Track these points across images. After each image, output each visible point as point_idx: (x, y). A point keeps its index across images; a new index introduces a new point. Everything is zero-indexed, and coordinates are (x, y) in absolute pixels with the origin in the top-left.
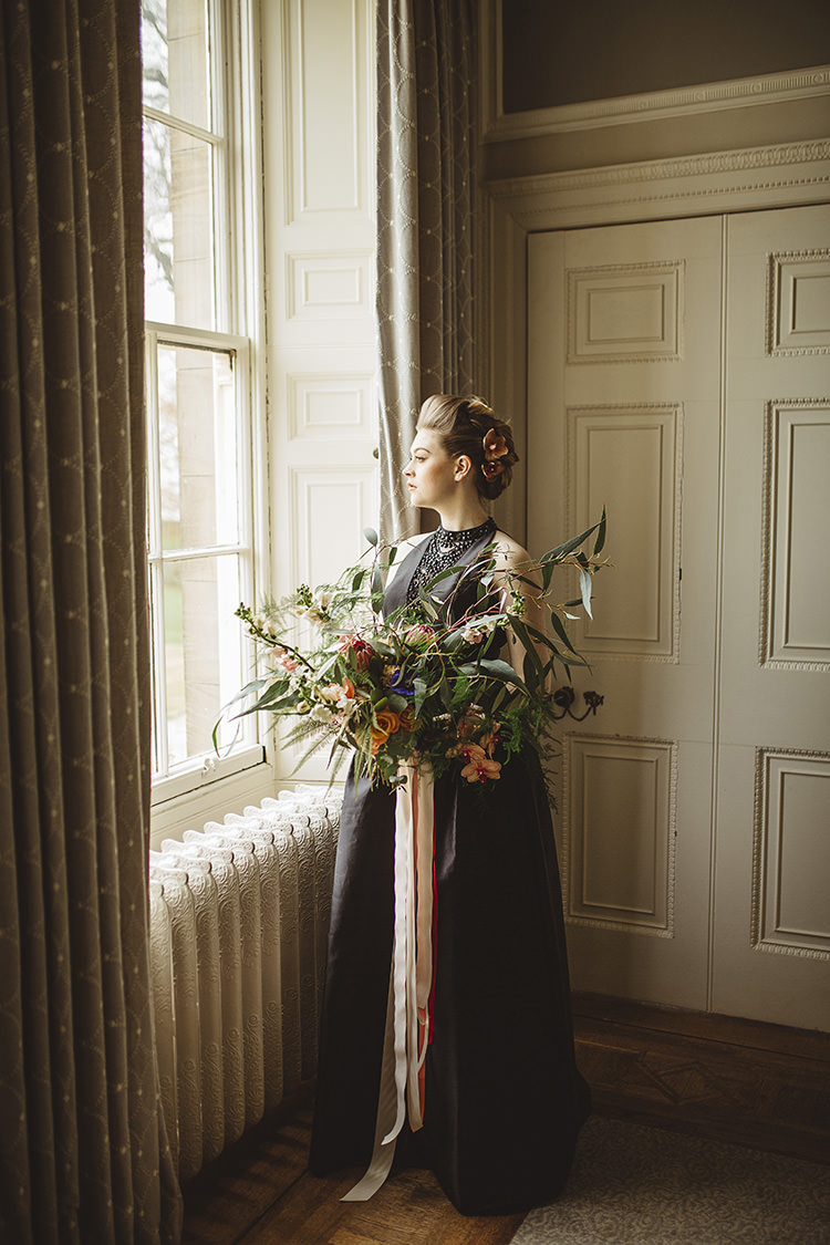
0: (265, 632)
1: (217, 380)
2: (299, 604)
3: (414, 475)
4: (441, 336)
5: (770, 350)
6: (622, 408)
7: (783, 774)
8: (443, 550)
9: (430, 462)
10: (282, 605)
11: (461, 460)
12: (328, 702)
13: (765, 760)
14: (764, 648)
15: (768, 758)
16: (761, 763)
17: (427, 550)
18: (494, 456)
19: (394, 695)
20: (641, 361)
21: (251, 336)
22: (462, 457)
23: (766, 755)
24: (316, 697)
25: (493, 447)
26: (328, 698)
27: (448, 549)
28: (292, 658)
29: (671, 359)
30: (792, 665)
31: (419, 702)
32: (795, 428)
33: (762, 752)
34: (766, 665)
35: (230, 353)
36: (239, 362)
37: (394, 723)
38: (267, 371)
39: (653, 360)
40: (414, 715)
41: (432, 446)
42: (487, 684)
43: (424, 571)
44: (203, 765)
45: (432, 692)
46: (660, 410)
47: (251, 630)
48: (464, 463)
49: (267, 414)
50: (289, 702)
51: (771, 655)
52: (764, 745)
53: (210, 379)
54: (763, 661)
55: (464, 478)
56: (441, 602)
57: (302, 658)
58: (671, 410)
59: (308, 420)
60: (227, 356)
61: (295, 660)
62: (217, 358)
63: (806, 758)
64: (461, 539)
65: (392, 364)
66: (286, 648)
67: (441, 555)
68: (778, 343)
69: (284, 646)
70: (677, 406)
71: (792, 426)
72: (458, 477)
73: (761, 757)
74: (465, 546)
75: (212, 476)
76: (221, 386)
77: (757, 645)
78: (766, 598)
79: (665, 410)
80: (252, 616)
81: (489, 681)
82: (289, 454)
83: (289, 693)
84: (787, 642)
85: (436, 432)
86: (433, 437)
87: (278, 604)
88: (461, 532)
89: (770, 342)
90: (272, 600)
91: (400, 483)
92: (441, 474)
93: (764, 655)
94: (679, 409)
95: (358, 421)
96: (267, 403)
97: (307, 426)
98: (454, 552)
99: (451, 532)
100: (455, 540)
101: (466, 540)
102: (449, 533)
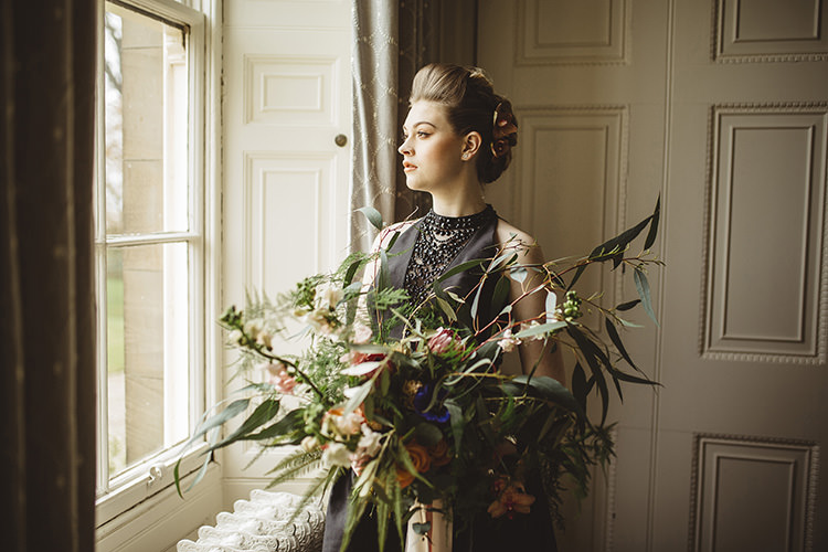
0: (260, 342)
1: (167, 58)
2: (300, 303)
3: (414, 153)
4: (415, 17)
5: (714, 57)
6: (569, 109)
7: (719, 458)
8: (439, 237)
9: (435, 139)
10: (280, 304)
11: (470, 138)
12: (344, 437)
13: (701, 446)
14: (703, 340)
15: (705, 444)
16: (698, 448)
17: (419, 238)
18: (502, 134)
19: (424, 424)
20: (587, 64)
21: (206, 11)
22: (473, 133)
23: (702, 440)
24: (330, 432)
25: (504, 123)
26: (344, 432)
27: (446, 238)
28: (292, 375)
29: (618, 64)
30: (730, 356)
31: (458, 434)
32: (737, 131)
33: (699, 437)
34: (704, 356)
35: (184, 28)
36: (193, 40)
37: (424, 460)
38: (223, 50)
39: (600, 64)
40: (454, 452)
41: (438, 120)
42: (535, 406)
43: (420, 262)
44: (148, 474)
45: (469, 418)
46: (605, 112)
47: (240, 341)
48: (473, 141)
49: (222, 97)
50: (279, 429)
51: (710, 345)
52: (701, 430)
53: (159, 59)
54: (702, 352)
55: (473, 156)
56: (460, 300)
57: (303, 375)
58: (617, 111)
59: (265, 104)
60: (180, 31)
61: (295, 378)
62: (169, 34)
63: (741, 443)
64: (460, 227)
65: (369, 40)
66: (285, 364)
67: (438, 244)
68: (722, 51)
69: (283, 362)
70: (622, 108)
71: (734, 130)
72: (466, 156)
73: (698, 442)
74: (466, 234)
75: (160, 161)
76: (172, 65)
77: (697, 337)
78: (706, 292)
79: (611, 112)
80: (242, 321)
81: (537, 403)
82: (244, 139)
83: (280, 416)
84: (725, 332)
85: (440, 104)
86: (439, 109)
87: (274, 303)
88: (461, 218)
89: (715, 50)
90: (265, 297)
91: (375, 167)
92: (448, 152)
93: (703, 345)
94: (625, 112)
95: (318, 107)
96: (222, 84)
97: (264, 111)
98: (453, 241)
99: (447, 218)
100: (453, 228)
101: (467, 227)
102: (444, 219)
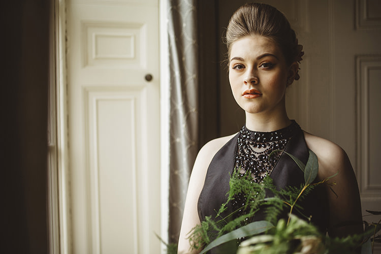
3: (259, 81)
8: (257, 150)
27: (262, 150)
43: (242, 171)
64: (274, 139)
74: (280, 145)
88: (273, 132)
95: (132, 55)
96: (66, 40)
97: (97, 59)
98: (269, 152)
99: (261, 133)
100: (268, 140)
101: (280, 139)
102: (259, 134)
